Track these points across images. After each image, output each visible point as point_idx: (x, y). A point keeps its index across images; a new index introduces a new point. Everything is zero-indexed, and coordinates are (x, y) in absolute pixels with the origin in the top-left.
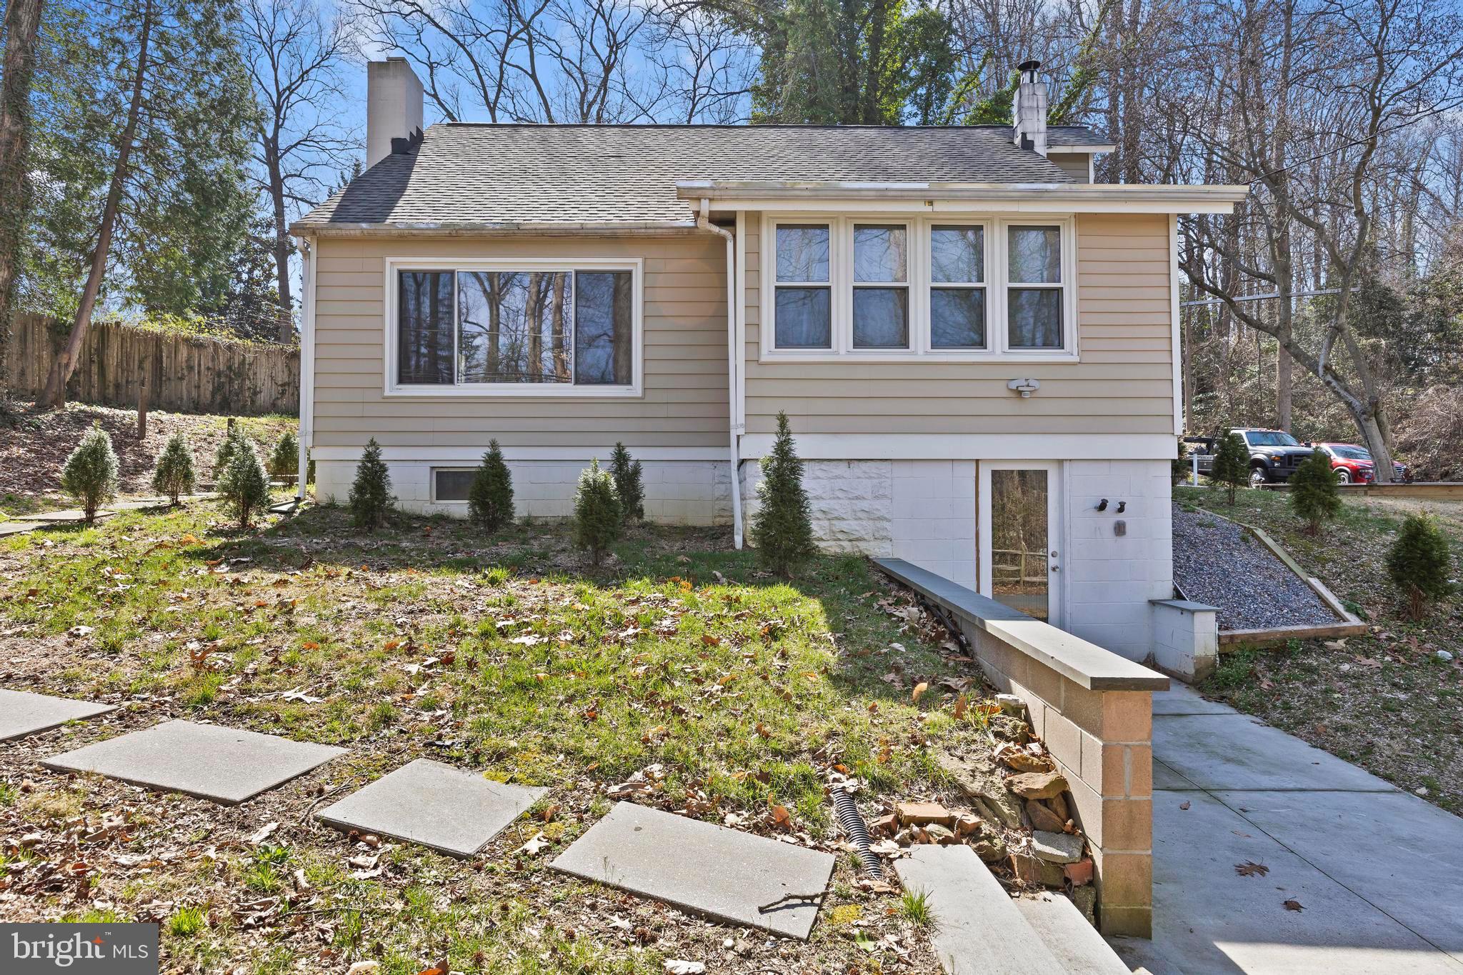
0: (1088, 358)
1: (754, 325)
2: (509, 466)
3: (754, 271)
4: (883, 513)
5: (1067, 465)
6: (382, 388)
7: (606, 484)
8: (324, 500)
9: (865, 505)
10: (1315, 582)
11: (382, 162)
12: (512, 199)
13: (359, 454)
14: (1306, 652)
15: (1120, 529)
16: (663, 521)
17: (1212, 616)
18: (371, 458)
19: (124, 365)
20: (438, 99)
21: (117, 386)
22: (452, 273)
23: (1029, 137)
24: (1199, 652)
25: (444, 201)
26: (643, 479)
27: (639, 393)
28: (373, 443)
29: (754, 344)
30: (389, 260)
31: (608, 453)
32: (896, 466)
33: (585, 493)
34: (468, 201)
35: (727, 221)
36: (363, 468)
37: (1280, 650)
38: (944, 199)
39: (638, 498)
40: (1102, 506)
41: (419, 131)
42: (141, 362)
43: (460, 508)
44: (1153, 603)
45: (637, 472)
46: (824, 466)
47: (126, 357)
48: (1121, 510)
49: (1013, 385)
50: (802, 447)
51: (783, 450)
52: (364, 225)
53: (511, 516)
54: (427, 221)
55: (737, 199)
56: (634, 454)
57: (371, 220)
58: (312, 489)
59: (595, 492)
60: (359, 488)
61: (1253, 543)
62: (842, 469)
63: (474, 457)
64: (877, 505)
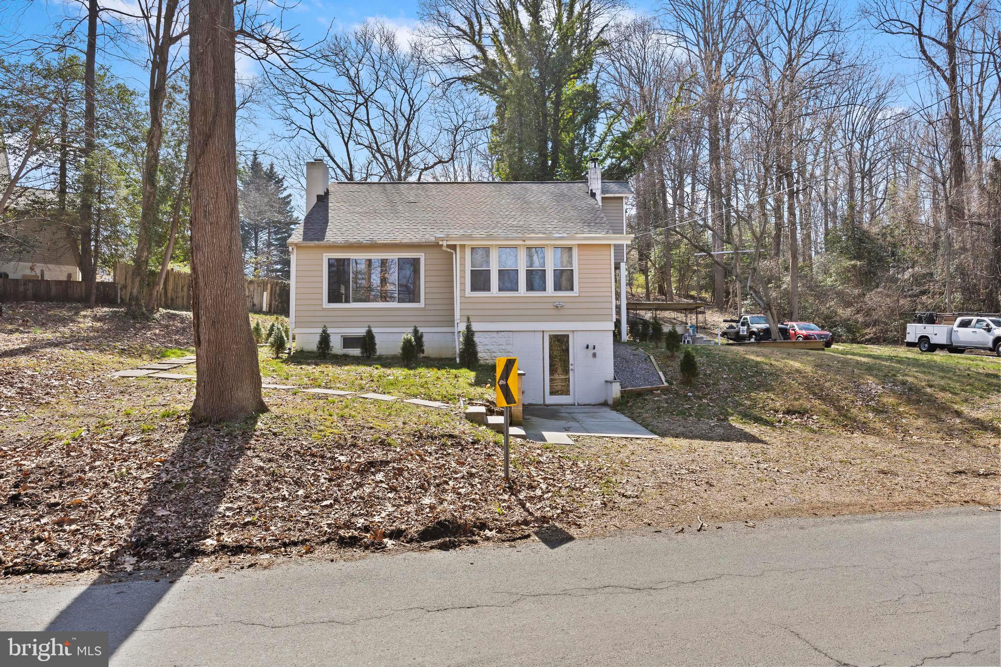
0: (582, 294)
1: (463, 284)
2: (375, 334)
3: (463, 264)
4: (510, 350)
5: (575, 333)
6: (322, 305)
7: (410, 339)
8: (299, 349)
9: (503, 347)
10: (661, 373)
11: (314, 207)
12: (372, 227)
13: (320, 331)
14: (647, 395)
15: (594, 355)
16: (433, 356)
17: (619, 384)
18: (324, 332)
19: (175, 290)
20: (315, 136)
21: (172, 299)
22: (349, 259)
23: (594, 191)
24: (614, 396)
25: (344, 229)
26: (424, 339)
27: (423, 306)
28: (325, 327)
29: (463, 290)
30: (324, 254)
31: (411, 330)
32: (514, 333)
33: (404, 342)
34: (354, 229)
35: (454, 247)
36: (321, 336)
37: (639, 394)
38: (528, 240)
39: (422, 346)
40: (587, 347)
41: (328, 190)
42: (182, 287)
43: (356, 352)
44: (606, 382)
45: (422, 336)
46: (488, 333)
47: (176, 285)
48: (594, 348)
49: (555, 304)
50: (475, 327)
51: (468, 328)
52: (316, 242)
53: (376, 352)
54: (340, 240)
55: (456, 240)
56: (421, 330)
57: (318, 240)
58: (294, 344)
59: (407, 342)
60: (320, 343)
61: (648, 360)
62: (495, 335)
63: (361, 331)
64: (507, 347)
